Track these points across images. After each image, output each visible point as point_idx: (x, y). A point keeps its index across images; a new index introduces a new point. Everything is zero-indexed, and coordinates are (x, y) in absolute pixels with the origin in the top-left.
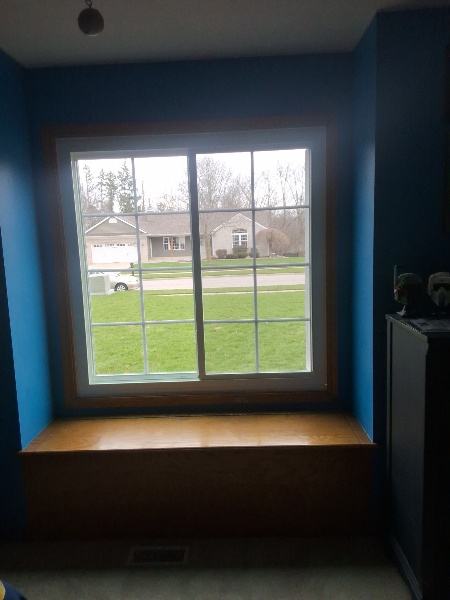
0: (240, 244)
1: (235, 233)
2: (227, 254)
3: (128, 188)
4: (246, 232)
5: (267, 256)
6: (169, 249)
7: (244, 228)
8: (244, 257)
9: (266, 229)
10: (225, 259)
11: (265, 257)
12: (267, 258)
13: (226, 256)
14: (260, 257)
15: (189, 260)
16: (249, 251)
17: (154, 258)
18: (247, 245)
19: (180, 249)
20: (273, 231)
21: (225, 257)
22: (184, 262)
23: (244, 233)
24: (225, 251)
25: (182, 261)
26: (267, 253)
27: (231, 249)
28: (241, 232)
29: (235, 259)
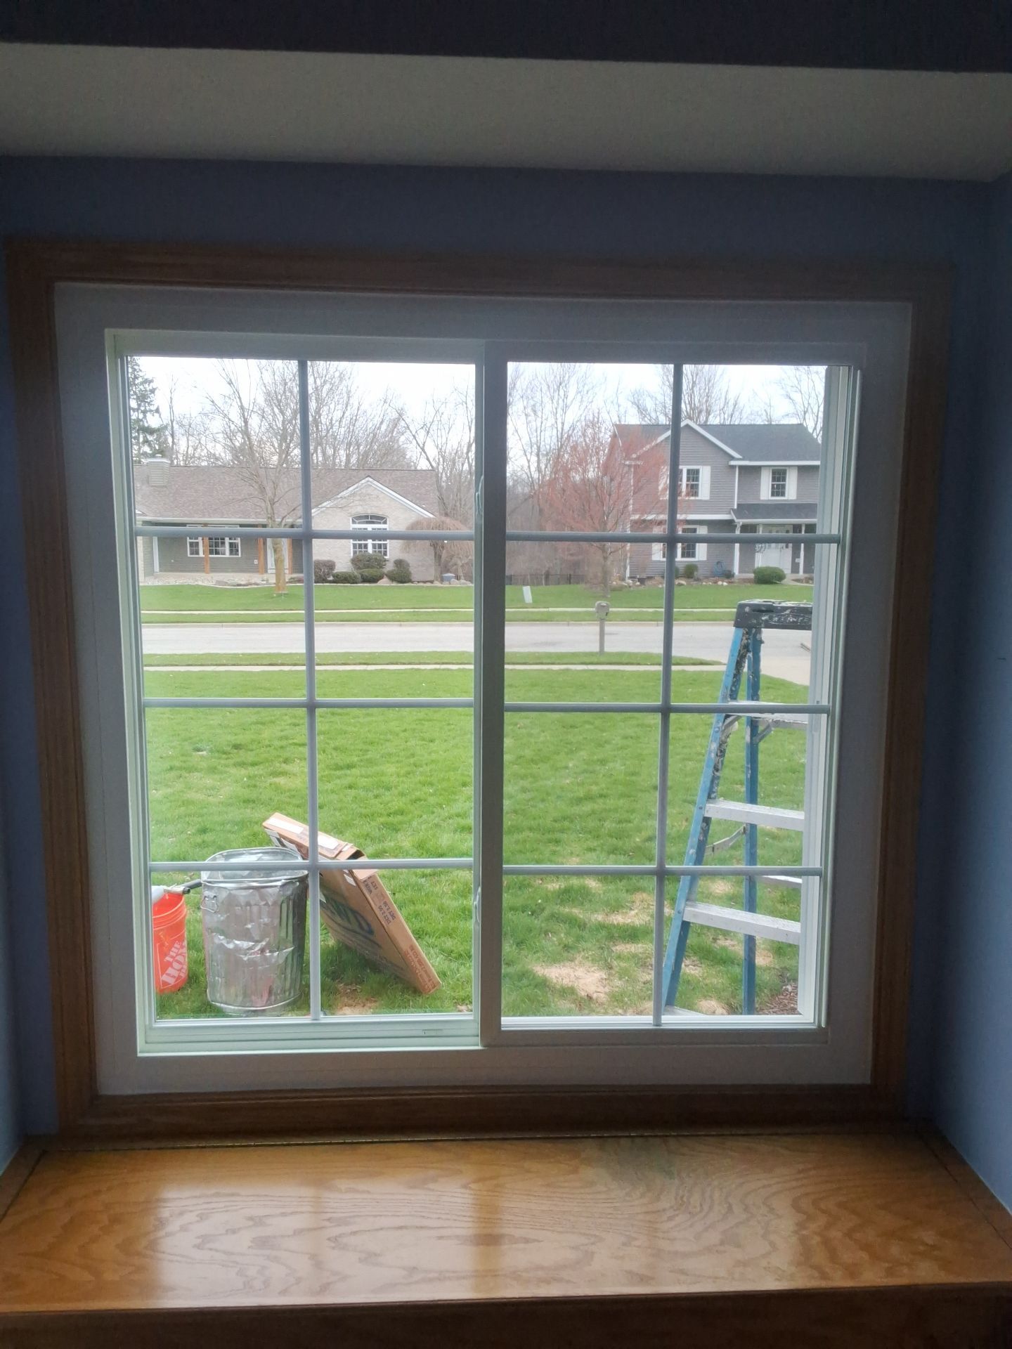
0: (370, 550)
1: (359, 523)
2: (335, 571)
3: (136, 407)
4: (385, 523)
5: (429, 579)
6: (201, 555)
7: (380, 513)
8: (373, 580)
9: (431, 516)
10: (330, 582)
11: (425, 582)
12: (429, 584)
13: (334, 577)
14: (412, 582)
15: (243, 583)
16: (389, 567)
17: (162, 573)
18: (385, 554)
19: (227, 555)
20: (443, 522)
21: (331, 578)
22: (229, 585)
23: (380, 523)
24: (331, 565)
25: (226, 584)
26: (432, 573)
27: (349, 559)
28: (373, 523)
29: (354, 583)
